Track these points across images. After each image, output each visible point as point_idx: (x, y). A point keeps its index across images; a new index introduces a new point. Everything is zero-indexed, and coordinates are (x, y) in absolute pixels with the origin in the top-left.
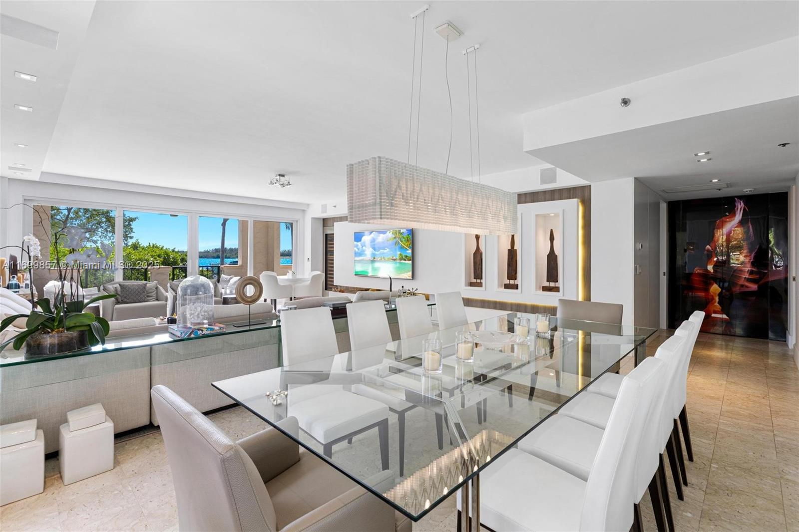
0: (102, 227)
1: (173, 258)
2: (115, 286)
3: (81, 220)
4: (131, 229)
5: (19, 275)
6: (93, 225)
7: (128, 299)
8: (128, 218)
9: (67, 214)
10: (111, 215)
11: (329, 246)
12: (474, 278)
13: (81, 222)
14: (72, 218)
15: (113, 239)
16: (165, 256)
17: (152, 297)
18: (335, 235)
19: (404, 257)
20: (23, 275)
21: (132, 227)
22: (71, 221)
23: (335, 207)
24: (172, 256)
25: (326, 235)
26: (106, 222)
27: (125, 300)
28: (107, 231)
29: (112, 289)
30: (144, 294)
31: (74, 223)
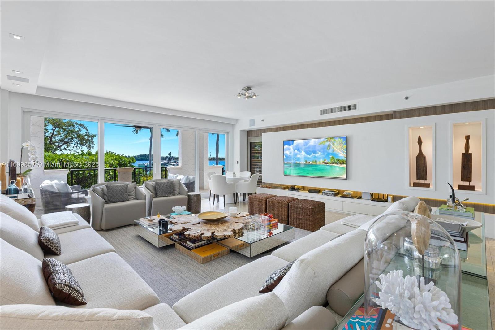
0: (74, 141)
1: (124, 161)
2: (101, 187)
3: (61, 136)
4: (93, 142)
5: (18, 178)
6: (69, 140)
7: (114, 199)
8: (91, 135)
9: (52, 132)
10: (80, 133)
11: (252, 152)
12: (417, 179)
13: (62, 138)
14: (55, 135)
15: (81, 149)
16: (120, 159)
17: (132, 195)
18: (263, 143)
19: (336, 161)
20: (22, 179)
21: (93, 141)
22: (55, 137)
23: (263, 121)
24: (123, 160)
25: (251, 143)
26: (77, 137)
27: (112, 199)
28: (78, 143)
29: (100, 189)
30: (126, 194)
31: (56, 138)
